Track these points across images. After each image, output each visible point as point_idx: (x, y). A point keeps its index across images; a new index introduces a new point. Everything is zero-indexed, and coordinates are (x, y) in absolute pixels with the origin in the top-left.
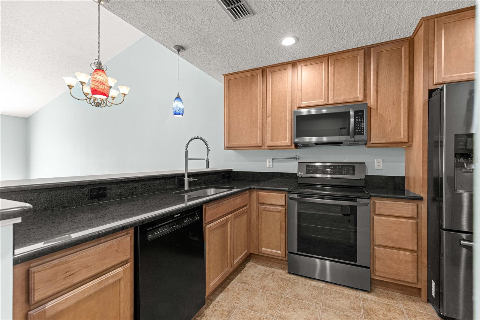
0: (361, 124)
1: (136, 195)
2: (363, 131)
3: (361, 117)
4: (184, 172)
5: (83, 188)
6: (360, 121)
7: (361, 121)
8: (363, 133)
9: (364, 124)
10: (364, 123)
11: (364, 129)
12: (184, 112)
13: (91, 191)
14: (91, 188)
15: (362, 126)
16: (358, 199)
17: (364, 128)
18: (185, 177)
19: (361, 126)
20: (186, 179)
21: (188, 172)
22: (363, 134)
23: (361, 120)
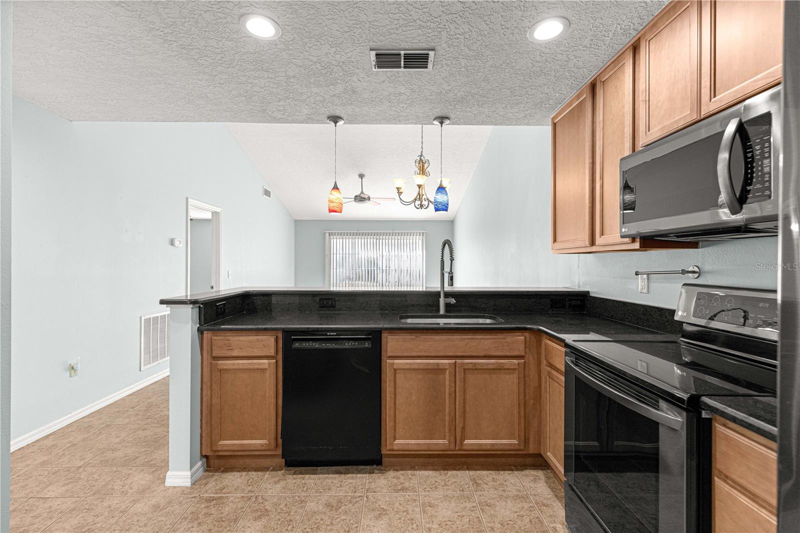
0: (762, 163)
1: (367, 310)
2: (767, 184)
3: (761, 139)
4: (439, 290)
5: (315, 297)
6: (758, 152)
7: (763, 153)
8: (767, 193)
9: (770, 162)
10: (770, 157)
11: (770, 177)
12: (449, 204)
13: (321, 300)
14: (322, 297)
15: (766, 170)
16: (663, 404)
17: (770, 173)
18: (440, 297)
19: (762, 168)
20: (442, 301)
21: (445, 290)
22: (770, 197)
23: (762, 148)
